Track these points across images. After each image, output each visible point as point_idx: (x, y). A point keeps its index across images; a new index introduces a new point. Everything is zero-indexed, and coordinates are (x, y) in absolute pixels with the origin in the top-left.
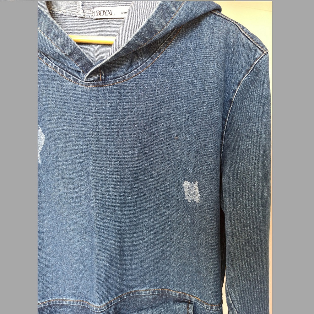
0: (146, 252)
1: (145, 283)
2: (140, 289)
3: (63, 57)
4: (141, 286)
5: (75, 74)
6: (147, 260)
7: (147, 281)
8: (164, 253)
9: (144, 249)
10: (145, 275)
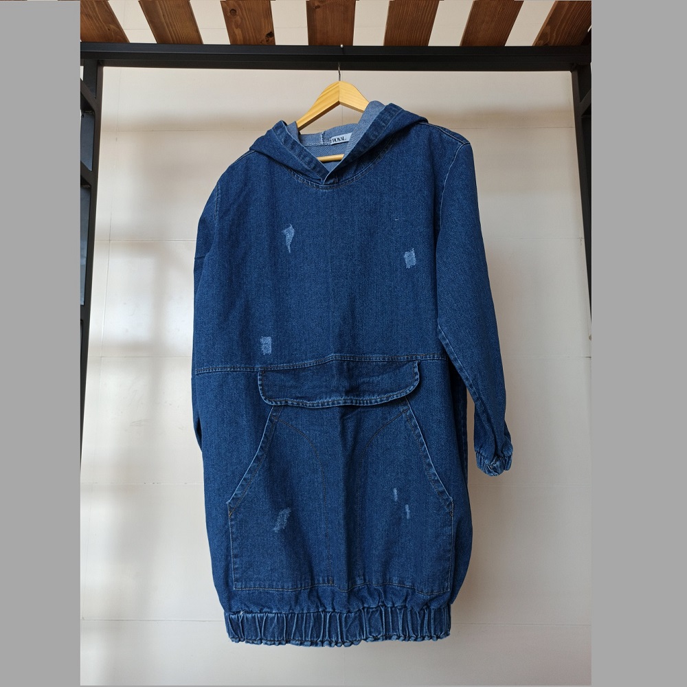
0: (375, 321)
1: (375, 350)
2: (371, 356)
3: (309, 171)
4: (372, 352)
5: (317, 181)
6: (376, 327)
7: (377, 348)
8: (392, 322)
9: (374, 318)
10: (375, 343)
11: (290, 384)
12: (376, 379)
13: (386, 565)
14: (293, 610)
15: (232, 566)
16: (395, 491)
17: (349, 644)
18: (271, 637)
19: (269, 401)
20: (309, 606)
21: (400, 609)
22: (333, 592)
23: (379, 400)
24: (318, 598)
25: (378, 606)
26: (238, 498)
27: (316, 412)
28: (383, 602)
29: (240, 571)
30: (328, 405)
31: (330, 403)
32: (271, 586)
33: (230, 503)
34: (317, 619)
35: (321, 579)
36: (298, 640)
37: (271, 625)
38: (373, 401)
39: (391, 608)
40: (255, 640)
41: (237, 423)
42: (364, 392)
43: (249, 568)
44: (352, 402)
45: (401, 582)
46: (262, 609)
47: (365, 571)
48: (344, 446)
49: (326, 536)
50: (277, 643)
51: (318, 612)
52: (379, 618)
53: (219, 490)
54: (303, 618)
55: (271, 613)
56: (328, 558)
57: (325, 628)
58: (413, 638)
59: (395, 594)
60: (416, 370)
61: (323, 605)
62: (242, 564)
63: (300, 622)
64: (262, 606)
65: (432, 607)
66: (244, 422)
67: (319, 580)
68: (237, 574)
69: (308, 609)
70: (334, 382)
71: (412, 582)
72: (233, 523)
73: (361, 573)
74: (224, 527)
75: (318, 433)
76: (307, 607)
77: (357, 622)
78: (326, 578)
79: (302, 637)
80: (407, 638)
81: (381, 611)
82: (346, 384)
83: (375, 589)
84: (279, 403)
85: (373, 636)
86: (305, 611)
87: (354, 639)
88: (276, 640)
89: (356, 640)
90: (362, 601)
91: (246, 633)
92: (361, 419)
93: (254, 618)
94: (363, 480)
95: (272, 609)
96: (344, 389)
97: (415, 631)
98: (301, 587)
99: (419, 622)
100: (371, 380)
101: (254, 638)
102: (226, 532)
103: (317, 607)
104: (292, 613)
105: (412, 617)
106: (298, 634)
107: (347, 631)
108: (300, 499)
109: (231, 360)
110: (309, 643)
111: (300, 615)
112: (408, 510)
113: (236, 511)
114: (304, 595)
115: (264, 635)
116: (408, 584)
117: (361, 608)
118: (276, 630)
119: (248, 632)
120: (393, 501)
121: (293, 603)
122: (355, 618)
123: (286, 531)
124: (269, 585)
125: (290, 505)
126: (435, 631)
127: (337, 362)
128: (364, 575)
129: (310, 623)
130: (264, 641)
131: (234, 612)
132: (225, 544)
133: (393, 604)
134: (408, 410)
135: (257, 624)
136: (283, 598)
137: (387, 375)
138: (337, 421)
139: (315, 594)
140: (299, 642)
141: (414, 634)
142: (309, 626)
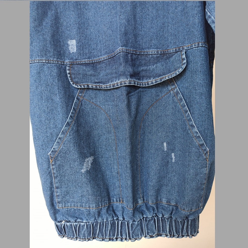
0: (152, 24)
1: (151, 46)
2: (148, 50)
4: (149, 48)
6: (152, 29)
7: (153, 44)
8: (164, 24)
9: (150, 22)
10: (151, 40)
11: (90, 73)
12: (152, 67)
13: (158, 192)
14: (97, 220)
15: (55, 194)
16: (165, 144)
17: (134, 240)
18: (83, 237)
19: (76, 85)
20: (107, 217)
21: (167, 219)
22: (123, 208)
23: (154, 82)
24: (114, 211)
25: (153, 216)
26: (56, 151)
27: (109, 92)
28: (156, 214)
29: (60, 197)
30: (118, 85)
31: (119, 84)
32: (82, 206)
33: (50, 154)
34: (113, 225)
35: (115, 199)
36: (101, 238)
37: (83, 229)
38: (150, 83)
39: (161, 218)
40: (73, 238)
41: (52, 100)
42: (143, 77)
43: (67, 195)
44: (135, 83)
45: (168, 202)
46: (76, 220)
47: (143, 195)
48: (130, 114)
49: (118, 173)
50: (87, 240)
51: (114, 220)
52: (154, 224)
53: (42, 145)
54: (103, 224)
55: (83, 222)
56: (119, 187)
57: (118, 230)
58: (176, 237)
59: (164, 209)
60: (184, 56)
61: (116, 215)
62: (61, 193)
63: (101, 227)
64: (77, 218)
65: (190, 218)
66: (57, 99)
67: (113, 200)
68: (59, 198)
69: (107, 219)
70: (122, 69)
71: (175, 202)
72: (54, 167)
73: (141, 196)
74: (48, 170)
75: (111, 107)
76: (106, 218)
77: (139, 227)
78: (118, 199)
79: (103, 236)
80: (172, 236)
81: (155, 219)
82: (130, 70)
83: (151, 206)
84: (82, 86)
85: (150, 235)
86: (105, 221)
87: (138, 237)
88: (86, 238)
89: (138, 238)
90: (142, 213)
91: (67, 234)
92: (141, 96)
93: (71, 225)
94: (142, 137)
95: (82, 219)
96: (129, 74)
97: (177, 232)
98: (102, 206)
99: (181, 227)
100: (148, 68)
101: (72, 237)
102: (49, 173)
103: (113, 217)
104: (96, 222)
105: (176, 224)
106: (100, 235)
107: (133, 233)
108: (100, 150)
109: (46, 55)
110: (108, 240)
111: (101, 223)
112: (173, 157)
113: (56, 159)
114: (104, 211)
115: (79, 235)
116: (173, 203)
117: (142, 218)
118: (86, 233)
119: (68, 233)
120: (163, 151)
121: (96, 216)
122: (138, 224)
123: (91, 171)
124: (80, 205)
125: (93, 154)
126: (191, 232)
127: (123, 53)
128: (143, 197)
129: (108, 227)
130: (78, 239)
131: (58, 221)
132: (50, 180)
133: (163, 216)
134: (175, 88)
135: (74, 229)
136: (90, 213)
137: (160, 63)
138: (124, 97)
139: (111, 209)
140: (102, 239)
141: (177, 234)
142: (108, 229)
